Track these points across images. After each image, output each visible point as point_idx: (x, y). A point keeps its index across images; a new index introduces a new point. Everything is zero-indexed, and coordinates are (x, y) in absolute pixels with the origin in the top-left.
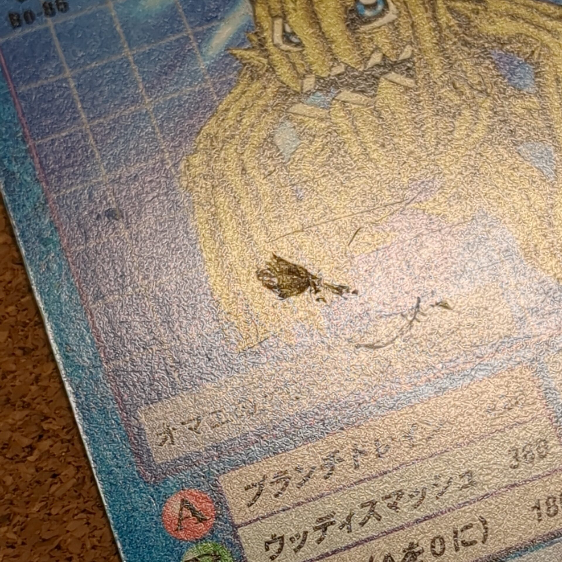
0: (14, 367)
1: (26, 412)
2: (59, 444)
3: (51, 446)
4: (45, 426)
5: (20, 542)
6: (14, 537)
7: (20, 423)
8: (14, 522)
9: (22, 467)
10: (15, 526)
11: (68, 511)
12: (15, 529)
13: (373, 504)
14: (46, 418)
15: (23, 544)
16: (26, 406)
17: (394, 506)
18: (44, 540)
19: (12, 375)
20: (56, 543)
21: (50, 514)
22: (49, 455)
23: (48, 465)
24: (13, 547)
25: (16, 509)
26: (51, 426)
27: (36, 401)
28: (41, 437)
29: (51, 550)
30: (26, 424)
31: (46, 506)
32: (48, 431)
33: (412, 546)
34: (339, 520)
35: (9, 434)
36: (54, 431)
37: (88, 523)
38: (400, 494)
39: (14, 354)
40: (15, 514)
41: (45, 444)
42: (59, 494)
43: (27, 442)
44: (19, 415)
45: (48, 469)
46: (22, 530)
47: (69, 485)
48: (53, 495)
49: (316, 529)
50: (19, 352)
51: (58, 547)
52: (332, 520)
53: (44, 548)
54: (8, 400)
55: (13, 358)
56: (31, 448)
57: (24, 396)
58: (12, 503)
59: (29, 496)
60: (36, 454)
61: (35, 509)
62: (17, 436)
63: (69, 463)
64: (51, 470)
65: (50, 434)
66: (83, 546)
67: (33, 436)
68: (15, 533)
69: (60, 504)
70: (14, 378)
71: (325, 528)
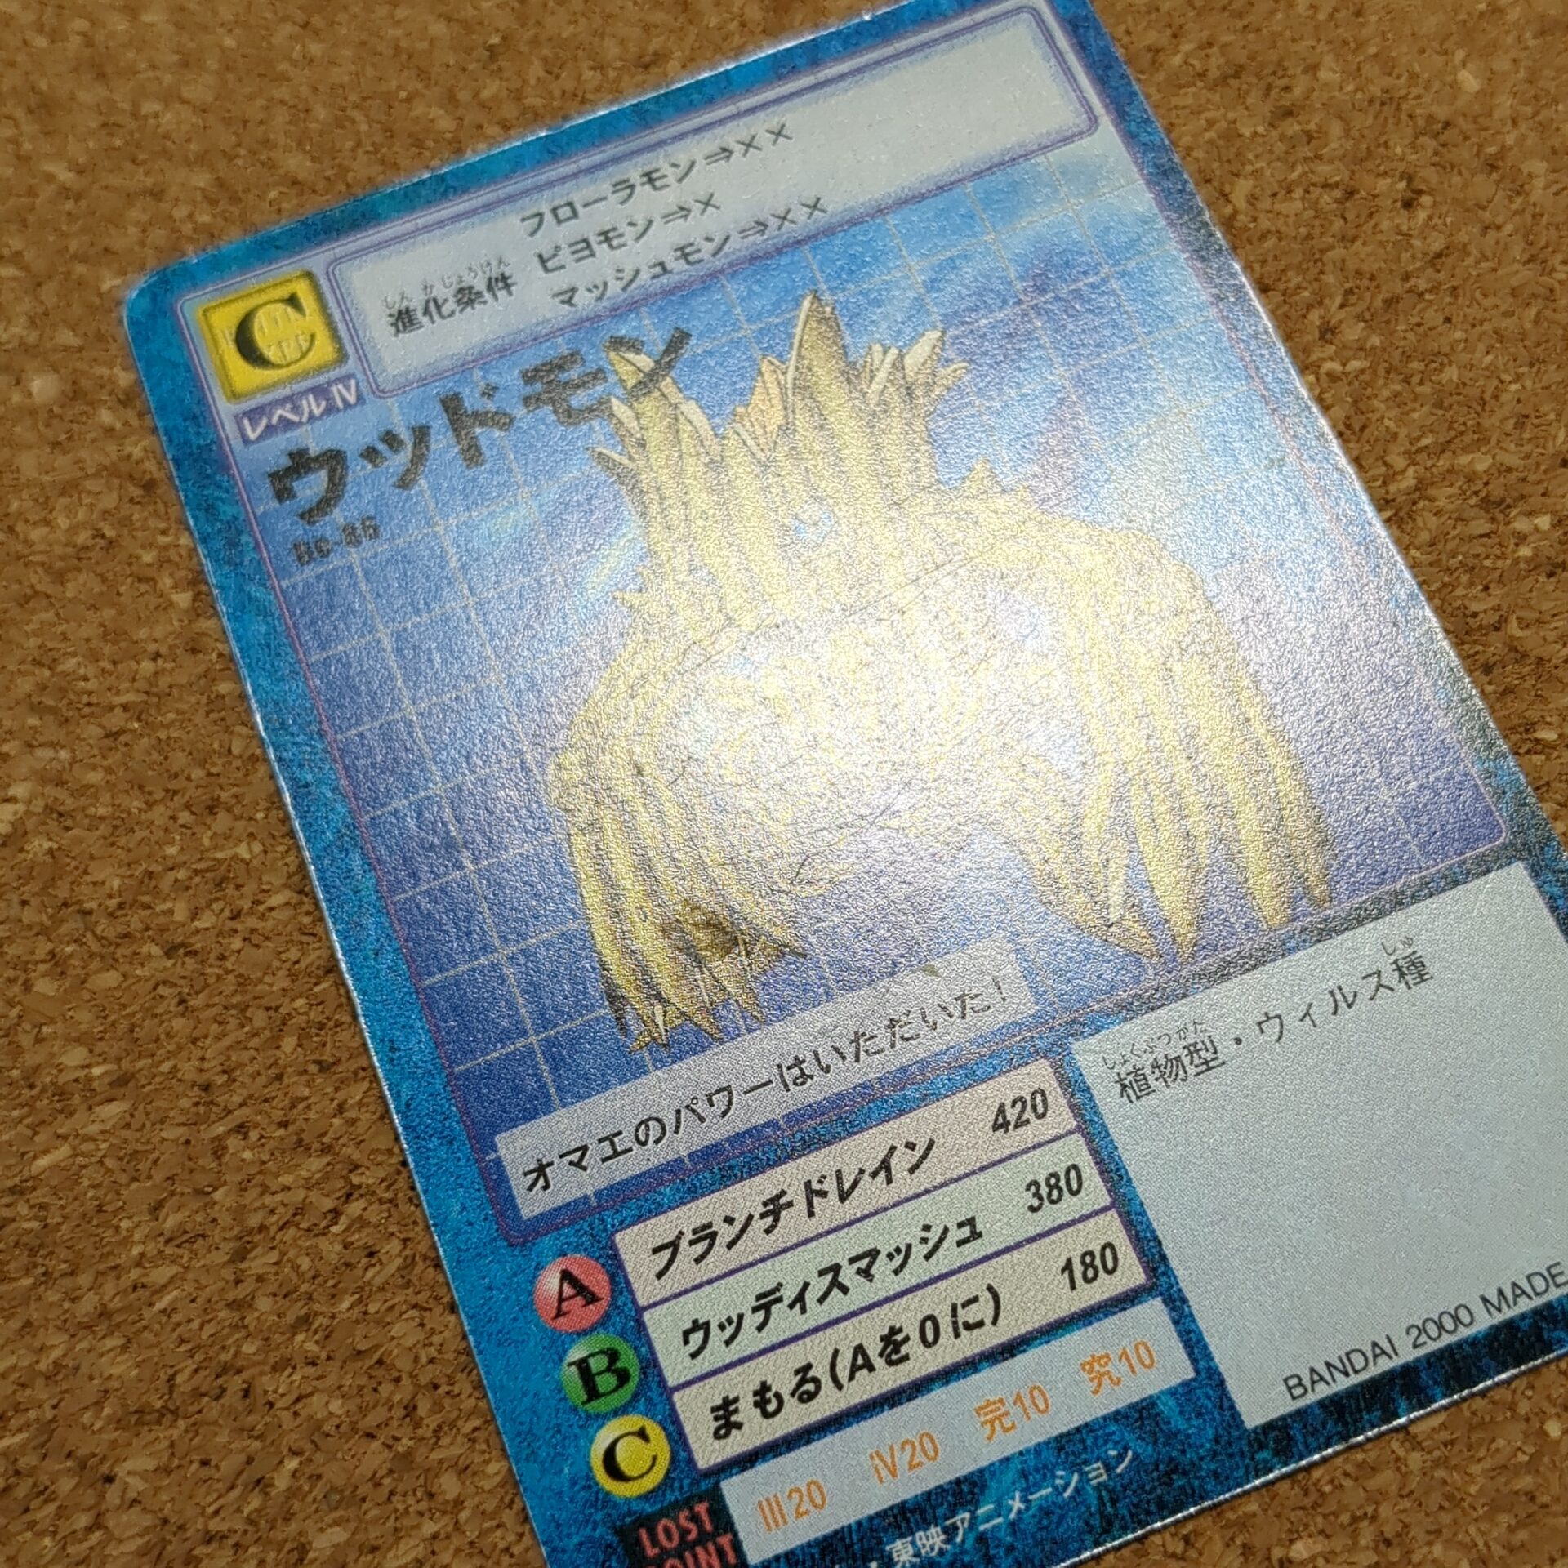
0: (306, 1092)
1: (326, 1159)
2: (376, 1206)
3: (365, 1209)
4: (355, 1180)
5: (324, 1355)
6: (316, 1348)
7: (318, 1176)
8: (314, 1327)
9: (323, 1243)
10: (316, 1332)
11: (392, 1308)
12: (317, 1337)
13: (835, 1269)
14: (357, 1167)
15: (329, 1358)
16: (326, 1149)
17: (866, 1273)
18: (360, 1353)
19: (304, 1104)
20: (376, 1357)
21: (365, 1313)
22: (361, 1223)
23: (360, 1238)
24: (314, 1364)
25: (316, 1307)
26: (363, 1179)
27: (341, 1141)
28: (349, 1195)
29: (371, 1367)
30: (326, 1178)
31: (360, 1301)
32: (360, 1187)
33: (894, 1331)
34: (789, 1294)
35: (302, 1193)
36: (368, 1186)
37: (422, 1325)
38: (873, 1254)
39: (306, 1071)
40: (316, 1314)
41: (355, 1208)
42: (378, 1281)
43: (328, 1204)
44: (315, 1165)
45: (361, 1243)
46: (327, 1337)
47: (392, 1268)
48: (369, 1283)
49: (755, 1310)
50: (313, 1068)
51: (380, 1362)
52: (778, 1294)
53: (359, 1364)
54: (299, 1142)
55: (305, 1077)
56: (336, 1213)
57: (323, 1135)
58: (310, 1298)
59: (334, 1286)
60: (343, 1221)
61: (345, 1305)
62: (314, 1196)
63: (392, 1234)
64: (366, 1247)
65: (362, 1191)
66: (416, 1359)
67: (338, 1194)
68: (317, 1342)
69: (380, 1296)
70: (308, 1107)
71: (767, 1308)
